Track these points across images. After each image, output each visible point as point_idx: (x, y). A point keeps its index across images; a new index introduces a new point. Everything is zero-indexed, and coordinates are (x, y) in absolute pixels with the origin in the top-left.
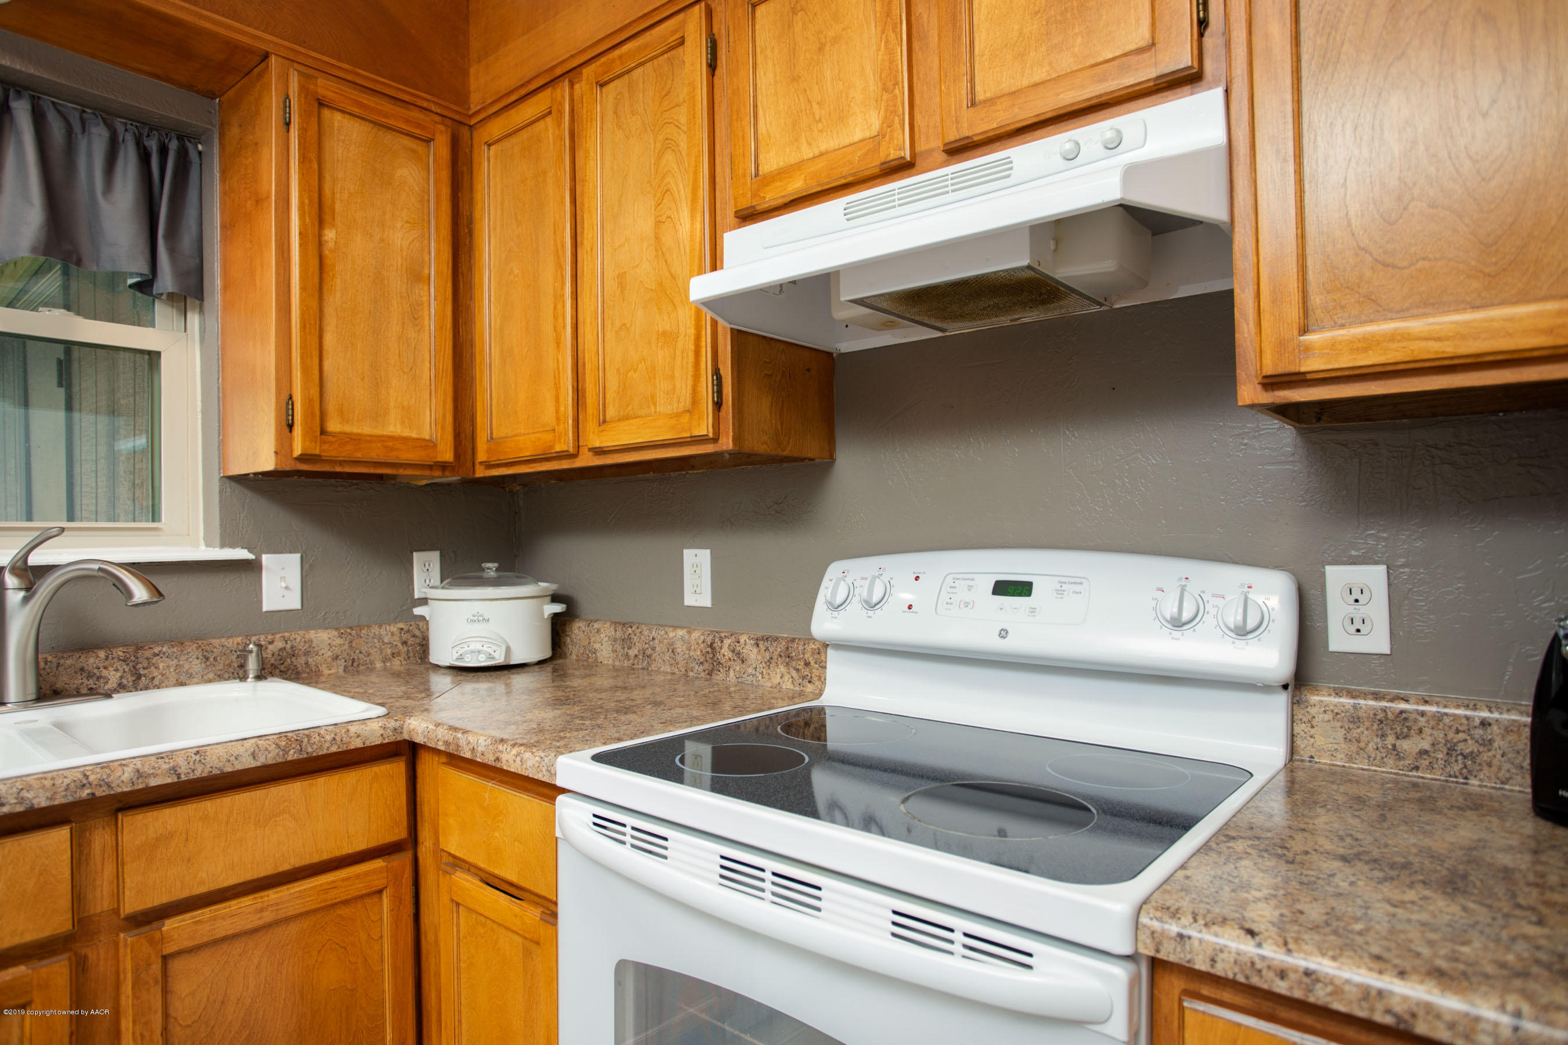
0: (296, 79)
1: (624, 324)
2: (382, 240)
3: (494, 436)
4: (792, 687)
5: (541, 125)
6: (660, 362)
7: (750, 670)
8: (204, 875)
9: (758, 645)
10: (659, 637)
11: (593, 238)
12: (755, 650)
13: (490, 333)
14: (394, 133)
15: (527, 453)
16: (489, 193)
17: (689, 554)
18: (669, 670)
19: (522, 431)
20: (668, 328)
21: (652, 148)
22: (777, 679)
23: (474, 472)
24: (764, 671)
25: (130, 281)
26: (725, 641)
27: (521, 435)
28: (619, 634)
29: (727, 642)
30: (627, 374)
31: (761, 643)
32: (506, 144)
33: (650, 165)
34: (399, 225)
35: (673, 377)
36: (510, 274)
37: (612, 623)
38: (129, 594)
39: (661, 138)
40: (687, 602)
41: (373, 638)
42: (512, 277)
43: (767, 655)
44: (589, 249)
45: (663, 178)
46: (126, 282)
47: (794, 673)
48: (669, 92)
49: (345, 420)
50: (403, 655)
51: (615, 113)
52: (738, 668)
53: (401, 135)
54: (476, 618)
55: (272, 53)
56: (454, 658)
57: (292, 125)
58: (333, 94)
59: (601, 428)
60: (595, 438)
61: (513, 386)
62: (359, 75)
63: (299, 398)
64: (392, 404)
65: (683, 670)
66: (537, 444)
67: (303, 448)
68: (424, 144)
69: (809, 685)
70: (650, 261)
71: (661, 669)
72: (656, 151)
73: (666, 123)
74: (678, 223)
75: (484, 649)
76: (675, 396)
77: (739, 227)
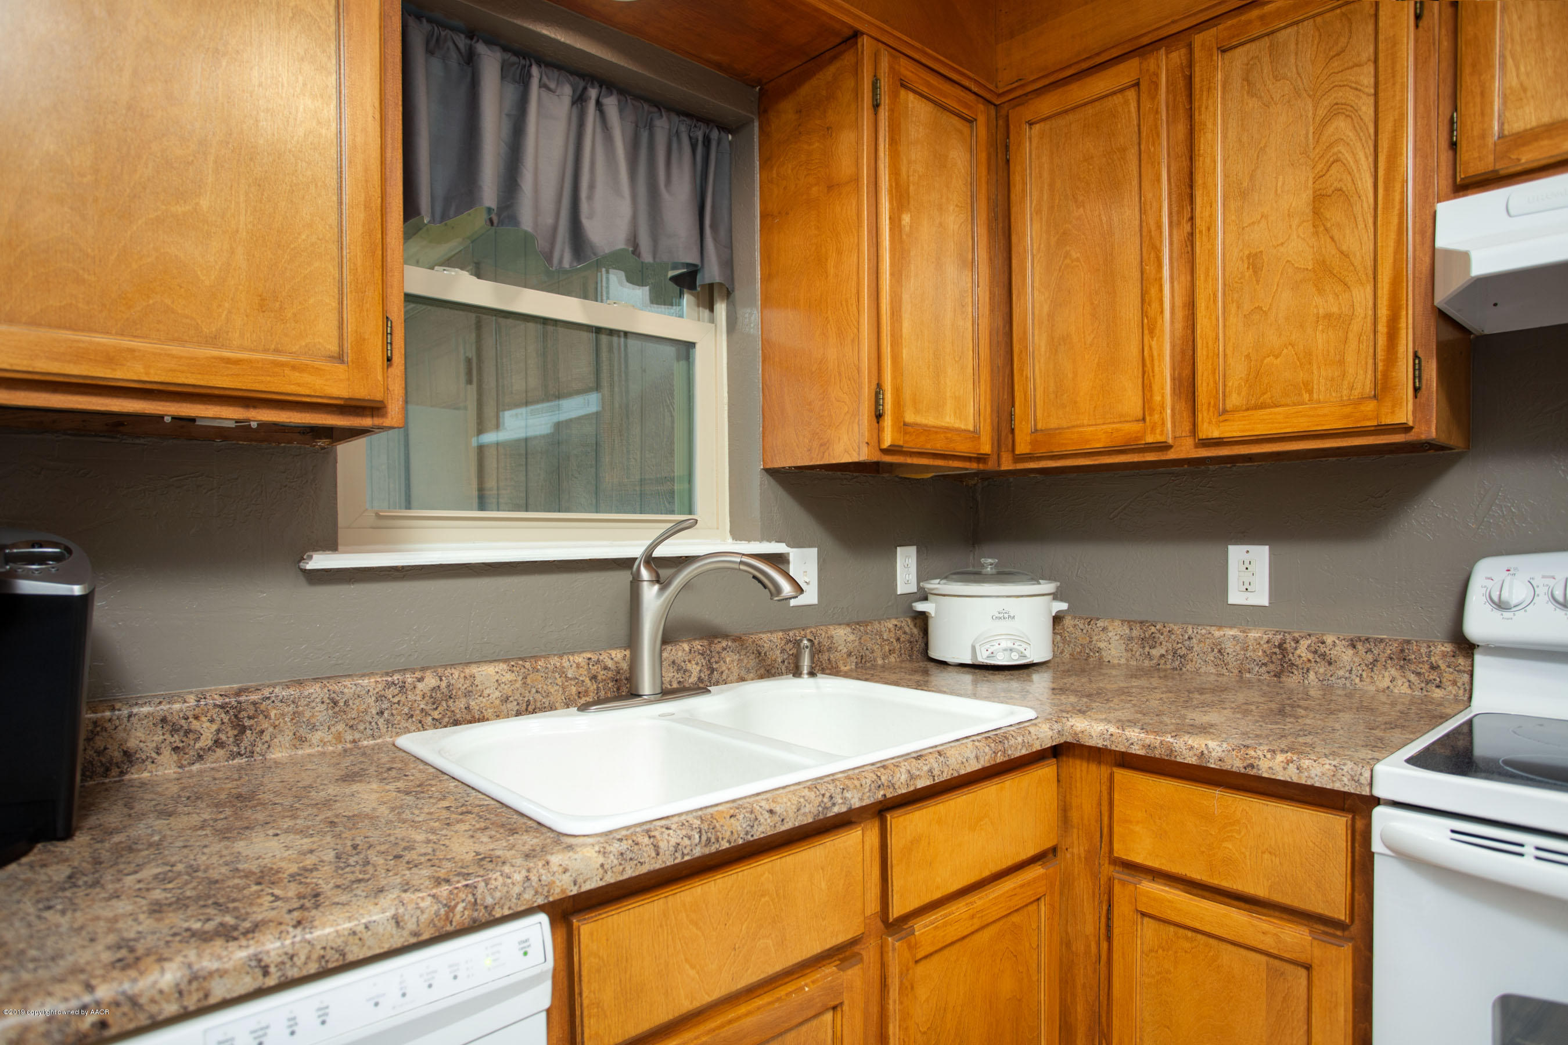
0: (886, 60)
1: (1260, 308)
2: (941, 224)
3: (1039, 427)
4: (1409, 691)
5: (1118, 99)
6: (1320, 347)
7: (1341, 673)
8: (938, 880)
9: (1354, 647)
10: (1199, 637)
11: (1211, 216)
12: (1350, 652)
13: (1033, 320)
14: (948, 113)
15: (1098, 445)
16: (1031, 174)
17: (1236, 553)
18: (1213, 671)
19: (1086, 422)
20: (1335, 309)
21: (1310, 114)
22: (1386, 682)
23: (999, 465)
24: (1364, 674)
25: (672, 273)
26: (1301, 642)
27: (1083, 426)
28: (1135, 633)
29: (1304, 643)
30: (1262, 361)
31: (1359, 646)
32: (1061, 122)
33: (1307, 134)
34: (951, 208)
35: (1342, 362)
36: (1065, 257)
37: (1123, 621)
38: (778, 590)
39: (1326, 103)
40: (1232, 600)
41: (876, 635)
42: (1068, 261)
43: (1370, 658)
44: (1204, 229)
45: (1330, 146)
46: (667, 275)
47: (1413, 677)
48: (1343, 51)
49: (917, 411)
50: (897, 652)
51: (1246, 79)
52: (1322, 670)
53: (952, 116)
54: (1001, 615)
55: (862, 34)
56: (984, 657)
57: (882, 108)
58: (911, 74)
59: (1221, 418)
60: (1209, 429)
61: (1070, 376)
62: (925, 53)
63: (889, 387)
64: (948, 394)
65: (1236, 671)
66: (1114, 435)
67: (893, 440)
68: (968, 124)
69: (1437, 690)
70: (1304, 239)
71: (1202, 670)
72: (1318, 119)
73: (1336, 86)
74: (1356, 198)
75: (1016, 646)
76: (1346, 383)
77: (1455, 198)
